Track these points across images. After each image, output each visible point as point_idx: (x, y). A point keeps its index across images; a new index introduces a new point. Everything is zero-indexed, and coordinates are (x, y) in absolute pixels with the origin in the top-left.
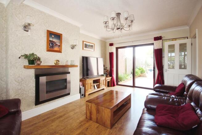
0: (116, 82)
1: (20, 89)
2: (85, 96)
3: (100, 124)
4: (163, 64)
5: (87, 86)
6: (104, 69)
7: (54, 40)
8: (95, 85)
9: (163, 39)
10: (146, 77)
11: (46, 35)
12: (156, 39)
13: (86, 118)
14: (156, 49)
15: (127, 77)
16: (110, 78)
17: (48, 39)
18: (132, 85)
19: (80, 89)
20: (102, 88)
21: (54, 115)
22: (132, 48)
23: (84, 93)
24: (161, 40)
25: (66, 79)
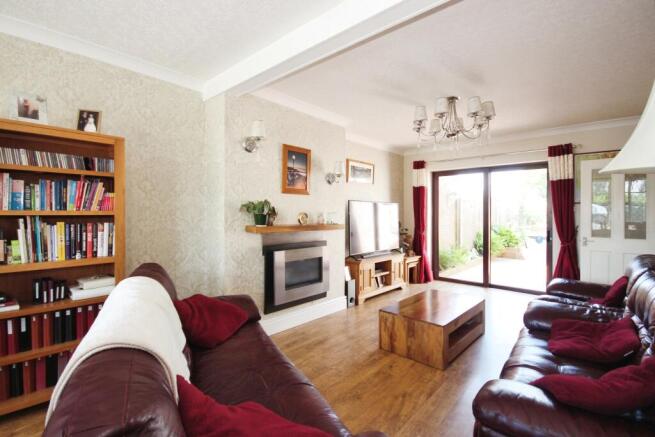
0: (433, 270)
1: (240, 277)
2: (357, 303)
3: (417, 361)
4: (577, 224)
5: (361, 277)
6: (401, 234)
7: (297, 166)
8: (379, 275)
9: (577, 151)
10: (521, 258)
11: (281, 156)
12: (555, 151)
13: (381, 348)
14: (555, 179)
15: (464, 258)
16: (417, 258)
17: (285, 164)
18: (481, 280)
19: (346, 284)
20: (397, 286)
21: (304, 339)
22: (480, 176)
23: (354, 297)
24: (571, 155)
25: (320, 259)
